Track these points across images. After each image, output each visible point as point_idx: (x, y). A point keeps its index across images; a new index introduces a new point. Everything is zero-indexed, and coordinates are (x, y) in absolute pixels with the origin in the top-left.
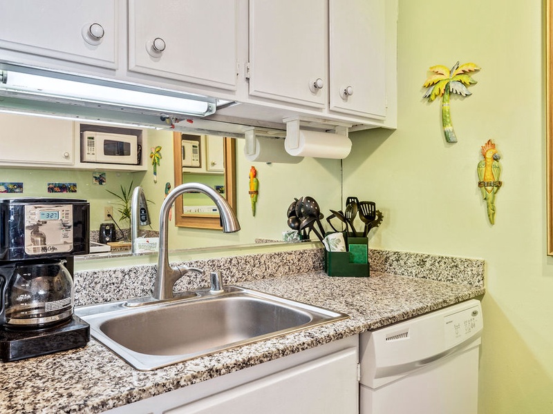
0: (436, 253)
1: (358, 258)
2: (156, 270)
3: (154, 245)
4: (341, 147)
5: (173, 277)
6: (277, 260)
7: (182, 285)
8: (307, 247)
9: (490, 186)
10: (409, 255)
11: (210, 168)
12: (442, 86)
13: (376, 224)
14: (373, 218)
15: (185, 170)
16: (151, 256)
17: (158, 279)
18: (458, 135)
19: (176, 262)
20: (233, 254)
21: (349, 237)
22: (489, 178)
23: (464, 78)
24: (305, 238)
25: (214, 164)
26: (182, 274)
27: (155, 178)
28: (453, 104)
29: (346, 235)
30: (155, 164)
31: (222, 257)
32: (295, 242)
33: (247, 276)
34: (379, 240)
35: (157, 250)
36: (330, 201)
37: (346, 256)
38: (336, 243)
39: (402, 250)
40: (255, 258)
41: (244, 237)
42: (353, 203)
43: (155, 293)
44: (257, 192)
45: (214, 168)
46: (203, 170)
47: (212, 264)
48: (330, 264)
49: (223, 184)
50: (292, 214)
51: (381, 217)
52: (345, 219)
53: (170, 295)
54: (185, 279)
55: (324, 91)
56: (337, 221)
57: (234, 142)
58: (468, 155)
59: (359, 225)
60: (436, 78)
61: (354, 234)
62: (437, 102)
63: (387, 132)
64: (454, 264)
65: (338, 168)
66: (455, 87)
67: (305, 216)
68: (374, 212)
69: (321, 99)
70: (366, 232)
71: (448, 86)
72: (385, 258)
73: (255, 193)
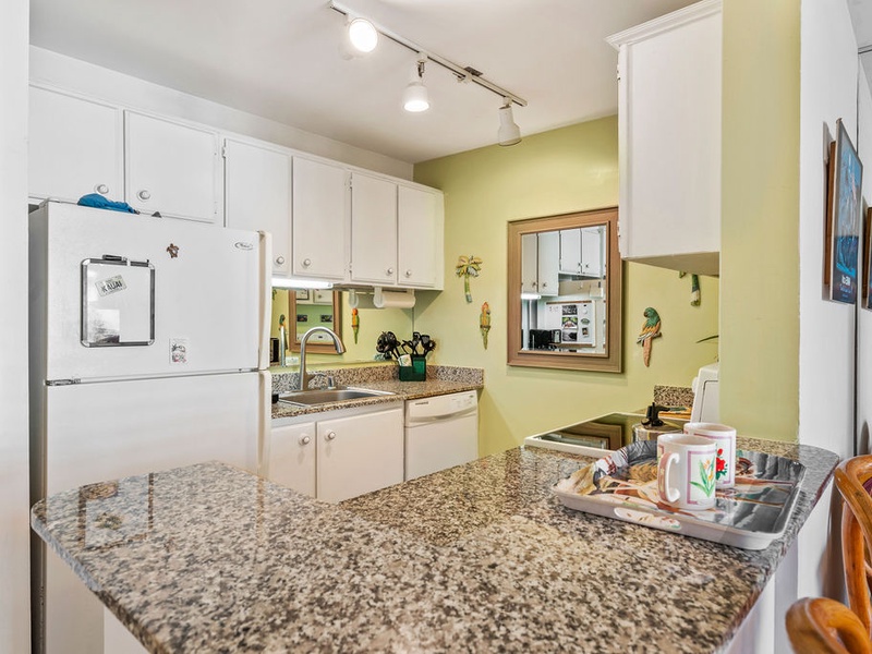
0: (462, 366)
1: (419, 370)
2: (297, 376)
3: (295, 361)
4: (410, 302)
5: (309, 378)
6: (369, 372)
7: (312, 384)
8: (389, 364)
9: (485, 327)
10: (449, 368)
11: (317, 299)
12: (465, 268)
13: (431, 349)
14: (429, 346)
15: (298, 302)
16: (295, 367)
17: (299, 381)
18: (473, 298)
19: (309, 371)
20: (341, 368)
21: (414, 357)
22: (485, 324)
23: (475, 266)
24: (388, 358)
25: (320, 297)
26: (312, 377)
28: (471, 279)
29: (412, 356)
31: (334, 369)
32: (381, 361)
33: (351, 382)
34: (435, 359)
35: (299, 363)
36: (404, 335)
37: (411, 369)
38: (405, 361)
39: (445, 365)
40: (355, 370)
41: (347, 357)
42: (416, 336)
43: (298, 386)
44: (358, 326)
45: (321, 300)
46: (310, 302)
47: (330, 373)
48: (404, 375)
49: (330, 314)
50: (380, 342)
51: (434, 345)
52: (414, 348)
53: (306, 388)
54: (313, 381)
55: (395, 274)
56: (407, 347)
57: (341, 293)
58: (475, 311)
59: (420, 349)
60: (462, 263)
61: (417, 355)
62: (463, 277)
63: (438, 292)
64: (469, 372)
65: (411, 313)
66: (471, 270)
67: (388, 344)
68: (430, 342)
69: (392, 278)
70: (425, 354)
71: (467, 269)
72: (436, 370)
73: (356, 326)
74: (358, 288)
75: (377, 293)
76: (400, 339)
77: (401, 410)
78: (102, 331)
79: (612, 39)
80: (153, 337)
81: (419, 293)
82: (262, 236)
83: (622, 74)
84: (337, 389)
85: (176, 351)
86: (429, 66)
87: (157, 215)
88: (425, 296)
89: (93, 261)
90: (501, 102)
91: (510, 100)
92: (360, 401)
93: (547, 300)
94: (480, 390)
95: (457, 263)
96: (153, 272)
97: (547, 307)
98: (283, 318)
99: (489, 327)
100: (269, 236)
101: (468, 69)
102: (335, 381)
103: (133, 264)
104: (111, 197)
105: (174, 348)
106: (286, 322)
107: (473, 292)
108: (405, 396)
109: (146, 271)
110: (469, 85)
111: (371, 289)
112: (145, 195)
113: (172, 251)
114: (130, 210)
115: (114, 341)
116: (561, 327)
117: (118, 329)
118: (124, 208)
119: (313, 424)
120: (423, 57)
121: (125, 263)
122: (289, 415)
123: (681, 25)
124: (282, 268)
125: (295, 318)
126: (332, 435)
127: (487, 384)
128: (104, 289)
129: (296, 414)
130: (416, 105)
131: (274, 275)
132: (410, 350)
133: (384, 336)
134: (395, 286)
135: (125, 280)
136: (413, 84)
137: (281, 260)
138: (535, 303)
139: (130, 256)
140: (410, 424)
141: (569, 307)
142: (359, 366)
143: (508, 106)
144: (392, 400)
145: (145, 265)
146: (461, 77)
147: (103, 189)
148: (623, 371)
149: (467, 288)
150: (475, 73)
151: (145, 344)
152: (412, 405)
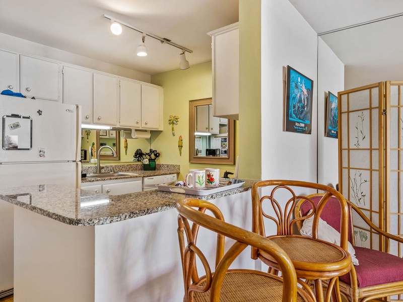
0: (171, 164)
1: (152, 165)
2: (96, 167)
4: (148, 136)
5: (101, 168)
6: (130, 166)
7: (103, 171)
8: (139, 163)
9: (181, 147)
10: (165, 165)
11: (111, 136)
12: (172, 121)
14: (157, 155)
15: (100, 137)
16: (95, 164)
17: (97, 169)
18: (175, 134)
19: (101, 165)
21: (150, 160)
22: (180, 145)
23: (176, 120)
24: (138, 161)
25: (112, 134)
26: (103, 168)
27: (88, 140)
28: (175, 125)
30: (87, 134)
31: (113, 165)
32: (136, 162)
35: (97, 162)
36: (146, 150)
37: (149, 165)
38: (146, 161)
39: (164, 164)
40: (123, 165)
42: (151, 151)
43: (97, 172)
44: (127, 147)
46: (107, 137)
47: (111, 166)
48: (146, 168)
49: (115, 143)
50: (135, 154)
51: (159, 154)
52: (150, 156)
53: (100, 172)
55: (140, 123)
57: (119, 133)
58: (177, 139)
59: (153, 156)
60: (171, 119)
61: (152, 159)
62: (171, 125)
63: (161, 132)
64: (174, 166)
65: (150, 140)
66: (174, 122)
67: (139, 154)
68: (157, 153)
69: (139, 125)
70: (155, 159)
71: (173, 121)
72: (160, 166)
73: (126, 147)
74: (125, 130)
75: (133, 131)
76: (144, 152)
77: (141, 181)
78: (11, 144)
79: (209, 34)
80: (31, 147)
81: (152, 132)
82: (77, 107)
83: (212, 47)
84: (114, 173)
85: (41, 153)
86: (147, 38)
87: (33, 98)
88: (155, 133)
89: (7, 116)
90: (181, 51)
91: (184, 50)
92: (122, 177)
93: (215, 136)
94: (178, 174)
95: (169, 119)
96: (31, 121)
97: (214, 139)
98: (93, 144)
99: (182, 147)
100: (80, 107)
101: (164, 39)
102: (114, 170)
103: (24, 117)
104: (15, 91)
105: (40, 151)
106: (95, 146)
107: (175, 132)
108: (143, 175)
109: (29, 121)
110: (166, 45)
111: (131, 130)
112: (29, 89)
113: (40, 112)
114: (22, 96)
115: (15, 148)
116: (220, 148)
117: (17, 143)
118: (20, 95)
119: (100, 185)
120: (144, 35)
121: (20, 117)
122: (90, 181)
123: (232, 30)
124: (89, 120)
125: (99, 144)
126: (109, 190)
127: (181, 171)
128: (12, 127)
129: (93, 181)
130: (142, 54)
131: (83, 123)
132: (148, 157)
133: (137, 151)
134: (141, 128)
135: (20, 124)
136: (141, 45)
137: (88, 117)
138: (210, 137)
139: (22, 115)
140: (145, 188)
141: (224, 139)
142: (125, 164)
143: (184, 53)
144: (137, 177)
145: (29, 118)
146: (162, 42)
147: (11, 87)
148: (234, 164)
149: (173, 130)
150: (167, 40)
151: (28, 149)
152: (146, 179)
